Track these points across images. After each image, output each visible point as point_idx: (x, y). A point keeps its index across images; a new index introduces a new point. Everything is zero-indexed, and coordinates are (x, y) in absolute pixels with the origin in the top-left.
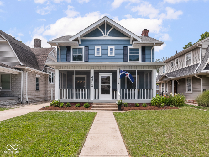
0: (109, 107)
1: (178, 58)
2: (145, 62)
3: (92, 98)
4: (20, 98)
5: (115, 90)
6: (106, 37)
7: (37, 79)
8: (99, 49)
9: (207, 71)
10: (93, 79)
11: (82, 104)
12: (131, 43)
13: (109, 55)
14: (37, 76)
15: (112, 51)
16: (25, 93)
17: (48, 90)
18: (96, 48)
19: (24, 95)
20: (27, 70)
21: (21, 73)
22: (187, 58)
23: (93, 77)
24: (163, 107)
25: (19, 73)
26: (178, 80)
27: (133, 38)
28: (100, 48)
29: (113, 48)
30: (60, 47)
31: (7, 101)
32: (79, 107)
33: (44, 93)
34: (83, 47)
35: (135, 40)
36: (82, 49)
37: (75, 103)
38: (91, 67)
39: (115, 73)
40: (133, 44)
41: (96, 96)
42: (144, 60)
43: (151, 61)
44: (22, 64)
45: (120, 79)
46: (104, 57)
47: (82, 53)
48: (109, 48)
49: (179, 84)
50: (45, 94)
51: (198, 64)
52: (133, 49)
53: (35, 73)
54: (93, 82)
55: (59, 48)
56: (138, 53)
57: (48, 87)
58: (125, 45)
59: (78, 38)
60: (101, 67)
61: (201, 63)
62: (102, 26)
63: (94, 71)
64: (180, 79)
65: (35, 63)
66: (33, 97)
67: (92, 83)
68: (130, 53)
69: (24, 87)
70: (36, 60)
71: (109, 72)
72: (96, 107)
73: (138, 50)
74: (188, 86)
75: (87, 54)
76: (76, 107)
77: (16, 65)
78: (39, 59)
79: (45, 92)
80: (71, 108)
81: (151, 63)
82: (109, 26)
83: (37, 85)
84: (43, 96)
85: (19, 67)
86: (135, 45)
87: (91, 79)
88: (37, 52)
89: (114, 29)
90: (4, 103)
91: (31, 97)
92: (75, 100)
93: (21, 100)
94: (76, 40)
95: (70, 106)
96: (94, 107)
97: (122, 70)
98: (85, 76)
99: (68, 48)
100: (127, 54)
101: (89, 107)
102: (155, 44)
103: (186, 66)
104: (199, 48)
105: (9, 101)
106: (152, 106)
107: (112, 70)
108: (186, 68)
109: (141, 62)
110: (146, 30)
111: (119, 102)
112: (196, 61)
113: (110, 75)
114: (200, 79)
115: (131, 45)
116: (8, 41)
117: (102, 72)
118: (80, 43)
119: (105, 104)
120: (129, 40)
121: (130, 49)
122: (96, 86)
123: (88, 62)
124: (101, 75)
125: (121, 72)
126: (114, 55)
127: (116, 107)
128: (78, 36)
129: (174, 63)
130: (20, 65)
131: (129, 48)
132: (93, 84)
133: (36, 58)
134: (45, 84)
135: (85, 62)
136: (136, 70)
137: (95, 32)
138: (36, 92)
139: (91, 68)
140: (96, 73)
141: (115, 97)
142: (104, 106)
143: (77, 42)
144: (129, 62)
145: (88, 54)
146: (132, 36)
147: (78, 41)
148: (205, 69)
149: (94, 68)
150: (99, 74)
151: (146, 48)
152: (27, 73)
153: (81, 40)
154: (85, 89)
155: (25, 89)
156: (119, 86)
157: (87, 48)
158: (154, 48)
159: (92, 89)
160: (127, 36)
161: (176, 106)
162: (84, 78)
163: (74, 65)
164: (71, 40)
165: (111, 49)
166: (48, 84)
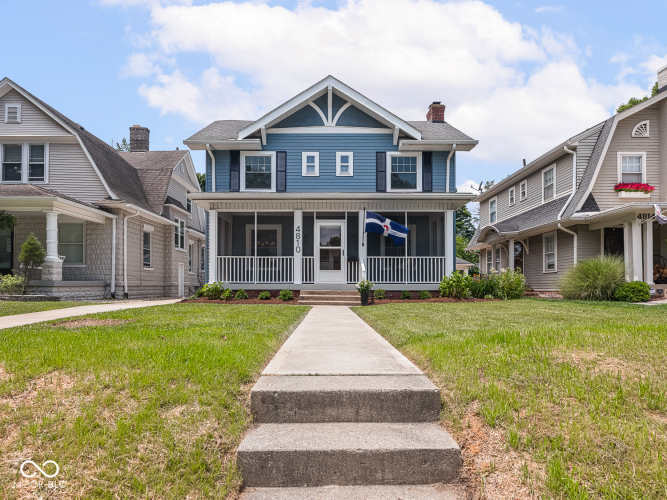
0: (340, 299)
1: (525, 181)
2: (430, 191)
3: (298, 280)
4: (109, 285)
5: (353, 258)
6: (330, 126)
7: (146, 236)
8: (313, 157)
9: (587, 213)
10: (301, 233)
11: (274, 294)
12: (395, 143)
13: (338, 173)
14: (148, 228)
15: (346, 164)
16: (121, 273)
17: (173, 267)
18: (305, 155)
19: (120, 278)
20: (125, 213)
21: (112, 219)
22: (546, 181)
23: (301, 229)
24: (466, 299)
25: (107, 218)
26: (525, 241)
27: (401, 131)
28: (316, 155)
29: (350, 154)
30: (215, 152)
31: (83, 289)
32: (267, 298)
33: (162, 275)
34: (273, 154)
35: (404, 136)
36: (268, 159)
37: (258, 292)
38: (294, 203)
39: (353, 220)
40: (400, 145)
41: (308, 275)
42: (427, 188)
43: (448, 190)
44: (114, 197)
45: (366, 234)
46: (327, 179)
47: (269, 168)
48: (339, 155)
49: (527, 250)
50: (165, 277)
51: (569, 196)
52: (401, 159)
53: (142, 220)
54: (301, 240)
55: (212, 156)
56: (414, 168)
57: (173, 259)
58: (381, 149)
59: (259, 131)
60: (320, 205)
61: (574, 193)
62: (321, 100)
63: (304, 213)
64: (531, 238)
65: (140, 194)
66: (138, 283)
67: (298, 243)
68: (393, 168)
69: (120, 257)
70: (141, 186)
71: (339, 216)
72: (308, 298)
73: (414, 160)
74: (549, 255)
75: (282, 171)
76: (262, 299)
77: (101, 201)
78: (148, 181)
79: (165, 273)
80: (249, 300)
81: (448, 195)
82: (339, 100)
83: (146, 252)
84: (161, 284)
85: (108, 203)
86: (406, 148)
87: (295, 232)
88: (140, 163)
89: (352, 107)
90: (66, 294)
91: (134, 283)
92: (255, 284)
93: (113, 290)
94: (256, 135)
95: (246, 298)
96: (303, 298)
97: (370, 211)
98: (278, 228)
99: (234, 155)
100: (385, 171)
101: (290, 299)
102: (454, 146)
103: (543, 203)
104: (570, 155)
105: (86, 289)
106: (443, 296)
107: (346, 211)
108: (543, 206)
109: (421, 190)
110: (437, 105)
111: (362, 286)
112: (564, 189)
113: (343, 224)
114: (572, 236)
115: (396, 148)
116: (78, 137)
117: (323, 216)
118: (265, 143)
119: (328, 293)
120: (391, 136)
121: (394, 159)
122: (308, 250)
123: (285, 191)
124: (318, 225)
125: (370, 215)
126: (351, 173)
127: (357, 299)
128: (261, 126)
129: (516, 193)
130: (110, 198)
131: (389, 154)
132: (301, 245)
133: (139, 180)
134: (165, 250)
135: (278, 191)
136: (406, 211)
137: (303, 115)
138: (144, 271)
139: (295, 207)
140: (308, 220)
141: (353, 276)
142: (329, 297)
143: (258, 141)
144: (391, 192)
145: (285, 171)
146: (399, 125)
147: (260, 138)
148: (583, 209)
149: (303, 207)
150: (315, 221)
151: (434, 155)
152: (126, 219)
153: (268, 135)
154: (277, 257)
155: (121, 262)
156: (363, 251)
157: (282, 155)
158: (454, 154)
159: (298, 257)
160: (386, 124)
161: (501, 298)
162: (275, 232)
163: (250, 200)
164: (242, 136)
165: (345, 159)
166: (173, 251)
